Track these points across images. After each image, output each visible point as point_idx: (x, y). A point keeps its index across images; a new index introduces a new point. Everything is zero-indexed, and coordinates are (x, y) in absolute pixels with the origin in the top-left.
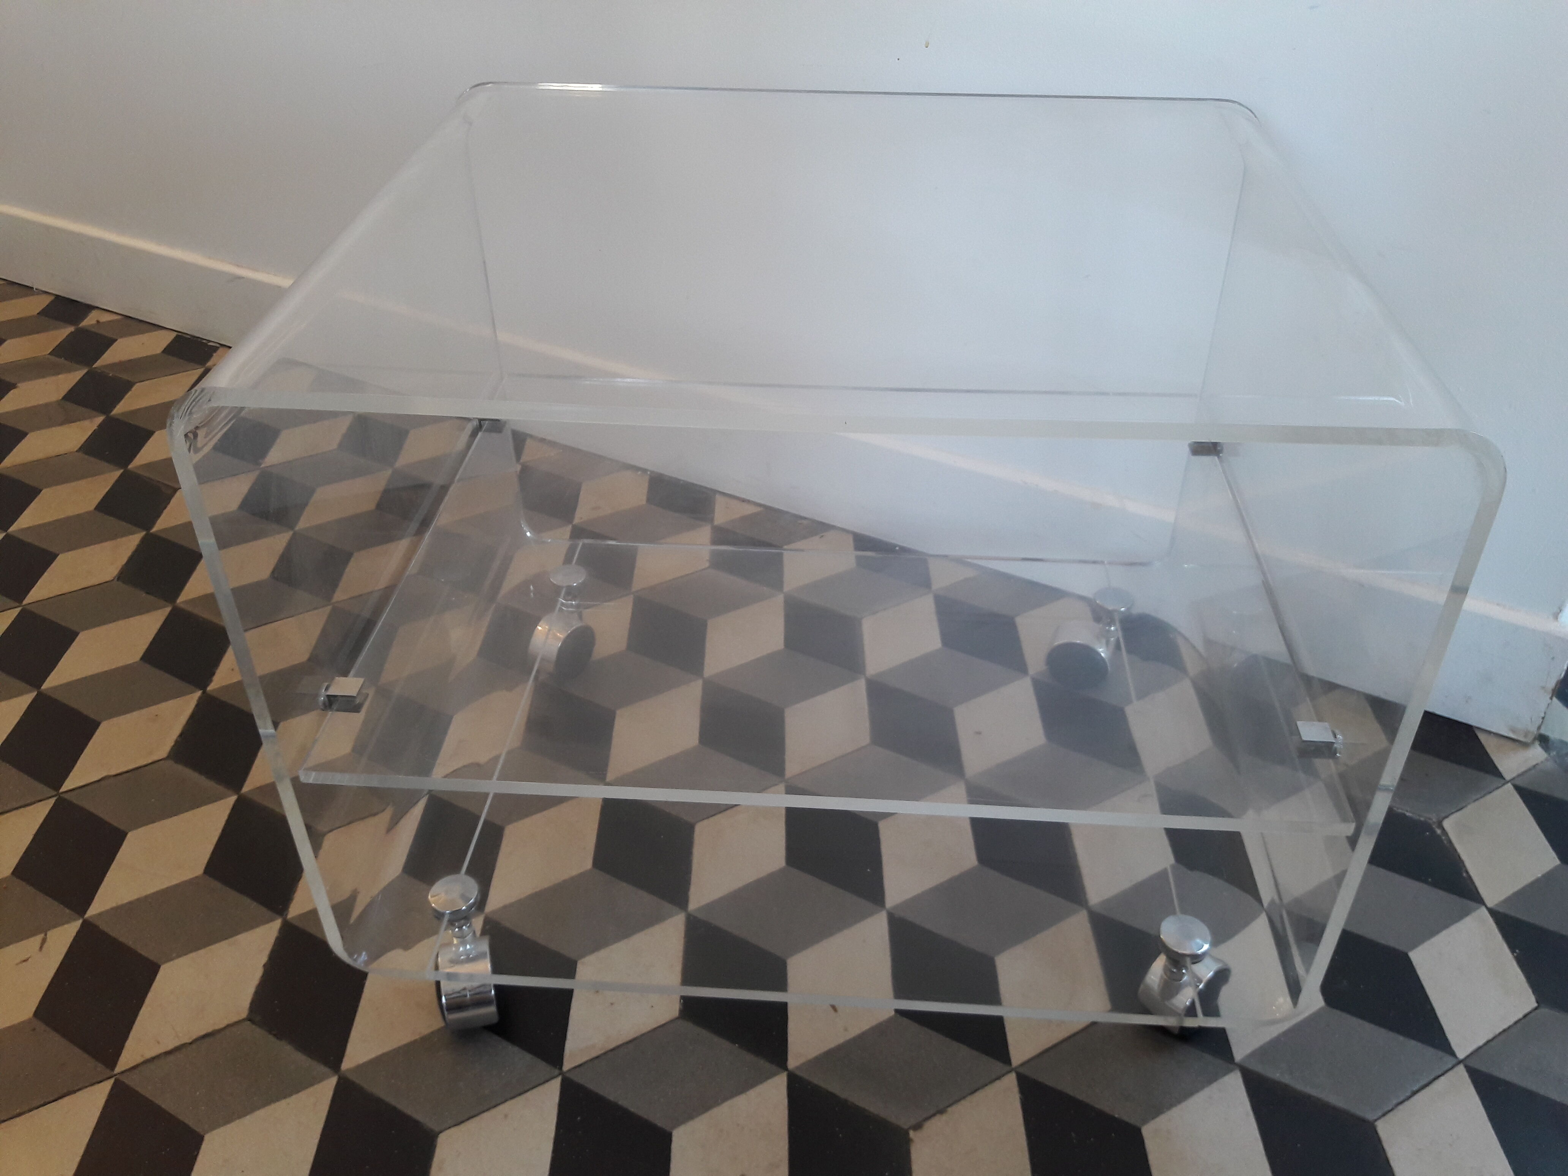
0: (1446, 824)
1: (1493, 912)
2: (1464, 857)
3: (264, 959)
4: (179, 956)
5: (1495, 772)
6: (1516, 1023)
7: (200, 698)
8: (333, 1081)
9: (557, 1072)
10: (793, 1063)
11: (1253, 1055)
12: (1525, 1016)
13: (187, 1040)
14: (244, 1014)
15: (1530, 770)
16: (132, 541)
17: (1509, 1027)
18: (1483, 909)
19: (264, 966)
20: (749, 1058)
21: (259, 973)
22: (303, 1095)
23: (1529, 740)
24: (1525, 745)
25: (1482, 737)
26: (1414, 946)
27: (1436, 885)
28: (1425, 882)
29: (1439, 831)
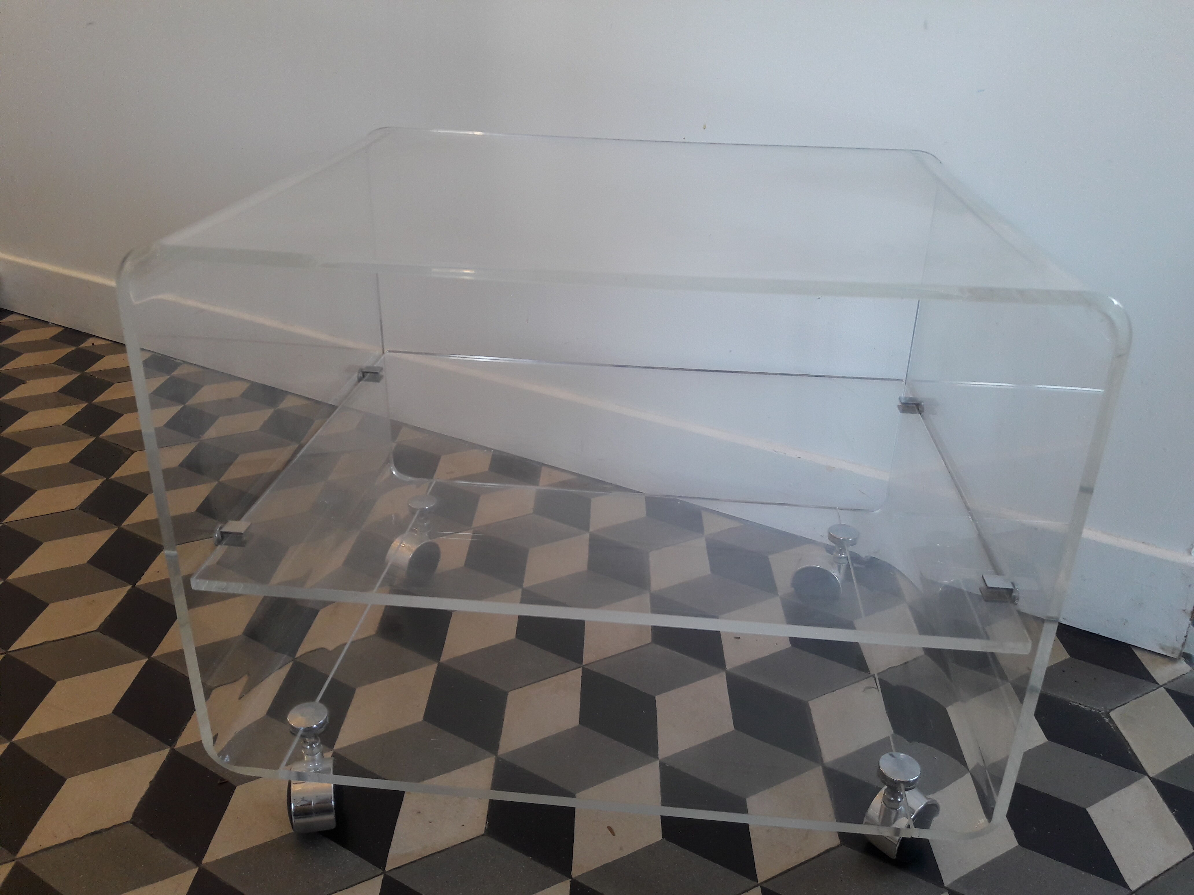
0: (1113, 714)
1: (1153, 780)
2: (1129, 739)
3: (151, 777)
4: (83, 772)
5: (1149, 678)
6: (1177, 864)
7: (129, 591)
8: (194, 871)
9: (381, 871)
10: (575, 873)
11: (958, 881)
12: (1184, 859)
13: (79, 835)
14: (129, 818)
15: (1177, 678)
16: (95, 483)
17: (1172, 868)
18: (1146, 777)
19: (151, 782)
20: (540, 867)
21: (145, 787)
22: (167, 881)
23: (1175, 656)
24: (1173, 660)
25: (1138, 654)
26: (1092, 803)
27: (1106, 758)
28: (1098, 756)
29: (1107, 720)
